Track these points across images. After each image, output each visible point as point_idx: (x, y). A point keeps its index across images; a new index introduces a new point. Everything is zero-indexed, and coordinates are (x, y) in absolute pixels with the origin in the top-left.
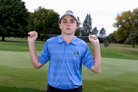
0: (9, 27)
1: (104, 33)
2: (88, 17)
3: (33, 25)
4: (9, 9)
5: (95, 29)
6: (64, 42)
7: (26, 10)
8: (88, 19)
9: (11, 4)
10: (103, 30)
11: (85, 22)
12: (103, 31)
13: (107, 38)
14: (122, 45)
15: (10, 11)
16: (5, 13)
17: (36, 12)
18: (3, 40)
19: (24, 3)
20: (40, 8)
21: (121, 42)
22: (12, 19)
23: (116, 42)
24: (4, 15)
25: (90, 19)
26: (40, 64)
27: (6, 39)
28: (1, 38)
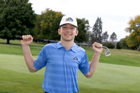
0: (14, 30)
1: (115, 38)
2: (99, 21)
3: (40, 27)
4: (15, 10)
5: (106, 34)
7: (33, 12)
8: (99, 23)
9: (17, 5)
10: (114, 34)
11: (96, 25)
12: (114, 36)
13: (118, 43)
14: (134, 51)
15: (16, 13)
16: (11, 15)
17: (43, 15)
18: (8, 43)
19: (30, 4)
20: (47, 10)
21: (133, 48)
22: (18, 21)
23: (128, 48)
24: (9, 17)
25: (101, 22)
27: (11, 41)
28: (6, 41)
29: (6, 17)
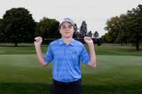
0: (20, 35)
1: (98, 36)
2: (84, 23)
3: (40, 32)
4: (20, 20)
5: (90, 32)
6: (64, 44)
7: (34, 20)
8: (84, 25)
9: (20, 16)
10: (96, 33)
11: (82, 27)
13: (100, 39)
14: (112, 44)
15: (20, 22)
16: (16, 24)
17: (41, 22)
18: (16, 46)
19: (31, 15)
20: (44, 18)
21: (112, 42)
22: (22, 28)
23: (108, 42)
24: (15, 26)
25: (85, 25)
26: (46, 63)
27: (18, 44)
28: (14, 44)
29: (12, 26)
